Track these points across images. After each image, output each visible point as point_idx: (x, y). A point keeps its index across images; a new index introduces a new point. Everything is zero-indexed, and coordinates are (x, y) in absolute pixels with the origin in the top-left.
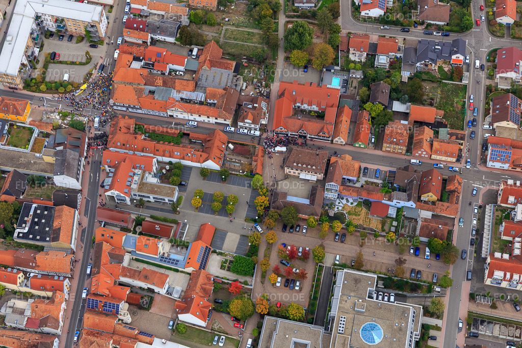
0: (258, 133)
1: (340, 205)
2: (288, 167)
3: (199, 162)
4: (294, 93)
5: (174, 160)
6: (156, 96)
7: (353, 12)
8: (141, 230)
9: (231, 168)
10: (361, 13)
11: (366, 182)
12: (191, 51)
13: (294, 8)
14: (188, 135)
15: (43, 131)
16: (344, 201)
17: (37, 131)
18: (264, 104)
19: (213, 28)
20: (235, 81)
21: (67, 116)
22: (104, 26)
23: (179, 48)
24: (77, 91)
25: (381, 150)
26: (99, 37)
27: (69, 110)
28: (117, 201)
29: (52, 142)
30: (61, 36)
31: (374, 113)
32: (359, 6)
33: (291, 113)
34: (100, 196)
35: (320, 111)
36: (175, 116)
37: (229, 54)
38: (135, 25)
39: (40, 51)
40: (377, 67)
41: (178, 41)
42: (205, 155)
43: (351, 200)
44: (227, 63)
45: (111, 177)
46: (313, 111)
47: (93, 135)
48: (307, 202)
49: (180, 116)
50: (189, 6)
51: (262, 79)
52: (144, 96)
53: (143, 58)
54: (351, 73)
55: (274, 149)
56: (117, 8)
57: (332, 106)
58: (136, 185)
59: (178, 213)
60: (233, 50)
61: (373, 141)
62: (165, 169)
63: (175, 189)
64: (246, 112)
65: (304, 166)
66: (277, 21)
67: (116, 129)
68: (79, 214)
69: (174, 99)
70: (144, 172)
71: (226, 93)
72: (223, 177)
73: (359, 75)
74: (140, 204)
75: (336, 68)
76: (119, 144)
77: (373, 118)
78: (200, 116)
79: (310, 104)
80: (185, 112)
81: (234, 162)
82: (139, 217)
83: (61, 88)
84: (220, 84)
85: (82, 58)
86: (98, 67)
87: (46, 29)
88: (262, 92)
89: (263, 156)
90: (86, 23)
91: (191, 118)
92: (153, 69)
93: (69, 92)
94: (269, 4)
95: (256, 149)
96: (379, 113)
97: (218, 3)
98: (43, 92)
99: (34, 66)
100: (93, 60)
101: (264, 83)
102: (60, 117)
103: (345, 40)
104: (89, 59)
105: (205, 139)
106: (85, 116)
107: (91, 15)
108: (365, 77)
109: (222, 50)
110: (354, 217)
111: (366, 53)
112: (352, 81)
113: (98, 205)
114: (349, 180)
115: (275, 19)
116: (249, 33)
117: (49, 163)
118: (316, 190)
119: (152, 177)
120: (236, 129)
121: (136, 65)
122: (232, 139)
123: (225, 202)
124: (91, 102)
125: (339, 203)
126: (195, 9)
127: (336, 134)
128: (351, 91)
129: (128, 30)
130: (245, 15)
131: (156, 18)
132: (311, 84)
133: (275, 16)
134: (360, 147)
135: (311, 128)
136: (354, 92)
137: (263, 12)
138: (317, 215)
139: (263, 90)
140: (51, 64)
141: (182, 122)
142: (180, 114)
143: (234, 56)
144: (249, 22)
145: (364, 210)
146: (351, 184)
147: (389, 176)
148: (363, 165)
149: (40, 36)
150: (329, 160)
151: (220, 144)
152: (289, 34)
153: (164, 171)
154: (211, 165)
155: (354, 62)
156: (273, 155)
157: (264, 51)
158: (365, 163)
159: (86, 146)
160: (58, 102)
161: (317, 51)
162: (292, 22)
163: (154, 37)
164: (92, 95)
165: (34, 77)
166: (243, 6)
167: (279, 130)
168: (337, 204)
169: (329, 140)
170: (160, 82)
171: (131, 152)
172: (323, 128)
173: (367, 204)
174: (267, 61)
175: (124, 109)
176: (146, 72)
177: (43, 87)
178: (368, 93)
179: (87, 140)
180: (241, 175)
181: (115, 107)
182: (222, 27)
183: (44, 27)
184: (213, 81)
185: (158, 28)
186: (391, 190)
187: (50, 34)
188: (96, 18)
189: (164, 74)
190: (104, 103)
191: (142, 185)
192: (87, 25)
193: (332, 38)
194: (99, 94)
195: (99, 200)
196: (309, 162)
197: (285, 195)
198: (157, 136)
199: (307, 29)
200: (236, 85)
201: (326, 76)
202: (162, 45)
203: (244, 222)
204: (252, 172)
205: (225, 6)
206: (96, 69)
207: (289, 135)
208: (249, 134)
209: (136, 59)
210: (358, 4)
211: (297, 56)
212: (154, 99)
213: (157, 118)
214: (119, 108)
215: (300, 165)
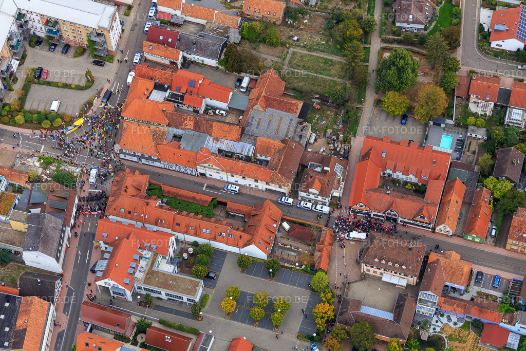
0: (326, 209)
1: (437, 324)
2: (366, 263)
3: (237, 246)
4: (384, 155)
5: (201, 241)
6: (183, 144)
7: (479, 41)
8: (144, 340)
9: (283, 258)
10: (490, 43)
11: (478, 293)
12: (240, 80)
13: (394, 29)
14: (225, 204)
15: (14, 182)
16: (444, 320)
17: (6, 183)
18: (338, 168)
19: (274, 49)
20: (299, 130)
21: (50, 163)
22: (116, 36)
23: (223, 75)
24: (69, 128)
25: (504, 247)
26: (108, 51)
27: (54, 154)
28: (112, 295)
29: (26, 201)
30: (53, 44)
31: (498, 192)
32: (489, 33)
33: (378, 183)
34: (89, 285)
35: (420, 184)
36: (208, 175)
37: (294, 89)
38: (161, 38)
39: (19, 65)
40: (509, 126)
41: (222, 65)
42: (246, 237)
43: (454, 319)
44: (289, 103)
45: (106, 259)
46: (409, 182)
47: (86, 195)
48: (389, 316)
49: (216, 176)
50: (242, 14)
51: (340, 130)
52: (165, 142)
53: (168, 87)
54: (469, 130)
55: (348, 235)
56: (138, 9)
57: (438, 178)
58: (142, 274)
59: (200, 319)
60: (301, 84)
61: (493, 233)
62: (187, 252)
63: (198, 283)
64: (311, 177)
65: (390, 264)
66: (368, 46)
67: (119, 189)
68: (56, 309)
69: (208, 151)
70: (156, 255)
71: (284, 148)
72: (271, 270)
73: (481, 134)
74: (146, 302)
75: (449, 121)
76: (122, 210)
77: (496, 200)
78: (244, 178)
79: (406, 173)
80: (223, 170)
81: (288, 249)
82: (142, 321)
83: (46, 121)
84: (277, 132)
85: (80, 80)
86: (102, 95)
87: (32, 32)
88: (338, 149)
89: (331, 244)
90: (90, 30)
91: (232, 180)
92: (182, 104)
93: (57, 129)
94: (358, 20)
95: (323, 232)
96: (505, 194)
97: (284, 14)
98: (20, 126)
99: (10, 86)
100: (96, 83)
101: (341, 135)
102: (41, 164)
103: (465, 82)
104: (91, 82)
105: (249, 213)
106: (77, 165)
107: (98, 18)
108: (489, 138)
109: (284, 83)
110: (457, 344)
111: (493, 104)
112: (470, 143)
113: (85, 299)
114: (454, 289)
115: (366, 43)
116: (326, 61)
117: (19, 231)
118: (405, 300)
119: (167, 263)
120: (296, 200)
121: (158, 96)
122: (289, 214)
123: (270, 308)
124: (87, 145)
125: (437, 322)
126: (251, 20)
127: (440, 220)
128: (467, 156)
129: (150, 43)
130: (323, 34)
131: (192, 28)
132: (409, 143)
133: (366, 39)
134: (473, 241)
135: (406, 207)
136: (471, 159)
137: (348, 32)
138: (403, 338)
139: (339, 146)
140: (34, 85)
141: (218, 185)
142: (216, 174)
143: (301, 92)
144: (328, 44)
145: (473, 335)
146: (456, 295)
147: (513, 288)
148: (476, 268)
149: (21, 43)
150: (427, 257)
151: (269, 221)
152: (384, 66)
153: (185, 255)
154: (254, 251)
155: (475, 115)
156: (347, 244)
157: (345, 89)
158: (480, 265)
159: (75, 210)
160: (40, 141)
161: (422, 94)
162: (390, 50)
163: (188, 56)
164: (89, 134)
165: (8, 101)
166: (320, 21)
167: (357, 207)
168: (434, 322)
169: (429, 228)
170: (190, 123)
171: (140, 225)
172: (421, 210)
173: (478, 326)
174: (349, 104)
175: (135, 159)
176: (171, 107)
177: (20, 118)
178: (491, 162)
179: (77, 201)
180: (297, 270)
181: (122, 156)
182: (288, 48)
183: (29, 30)
184: (268, 128)
185: (194, 44)
186: (514, 309)
187: (38, 41)
188: (105, 24)
189: (198, 112)
190: (106, 148)
191: (151, 274)
192: (92, 33)
193: (445, 77)
194: (100, 135)
195: (87, 292)
196: (398, 259)
197: (359, 304)
198: (179, 203)
199: (410, 62)
200: (301, 137)
201: (433, 132)
202: (198, 69)
203: (295, 340)
204: (313, 266)
205: (295, 19)
206: (99, 97)
207: (372, 216)
208: (313, 209)
209: (159, 87)
210: (488, 30)
211: (392, 100)
212: (179, 148)
213: (181, 176)
214: (128, 157)
215: (383, 262)
